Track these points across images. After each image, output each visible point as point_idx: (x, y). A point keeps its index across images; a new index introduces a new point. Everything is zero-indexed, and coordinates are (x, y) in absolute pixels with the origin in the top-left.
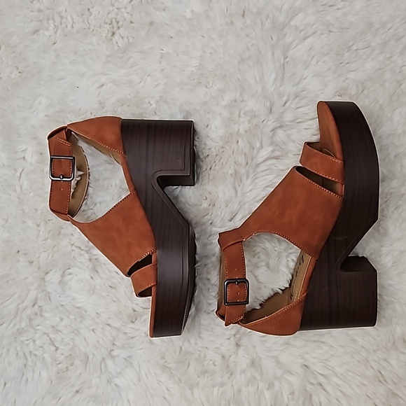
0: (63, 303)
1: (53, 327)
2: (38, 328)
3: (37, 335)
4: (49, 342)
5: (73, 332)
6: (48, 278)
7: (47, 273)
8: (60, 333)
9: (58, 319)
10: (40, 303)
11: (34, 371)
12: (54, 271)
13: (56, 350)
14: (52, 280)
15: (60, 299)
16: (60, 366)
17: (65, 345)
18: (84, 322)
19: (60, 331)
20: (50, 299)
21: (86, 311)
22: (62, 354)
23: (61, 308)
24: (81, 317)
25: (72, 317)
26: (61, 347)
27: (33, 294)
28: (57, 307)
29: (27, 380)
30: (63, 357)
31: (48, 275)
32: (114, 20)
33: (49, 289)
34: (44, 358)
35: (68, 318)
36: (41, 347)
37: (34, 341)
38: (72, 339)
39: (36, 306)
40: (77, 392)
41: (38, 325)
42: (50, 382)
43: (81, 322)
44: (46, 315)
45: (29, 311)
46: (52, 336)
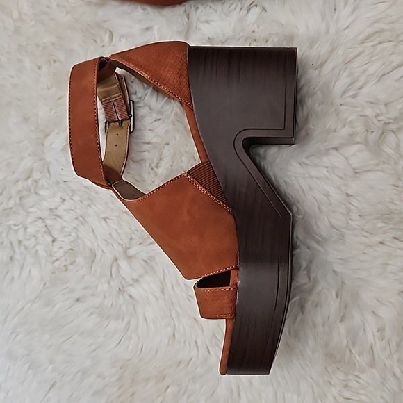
0: (66, 179)
1: (51, 210)
2: (31, 210)
3: (29, 220)
4: (44, 229)
5: (76, 219)
6: (47, 142)
8: (59, 219)
9: (58, 200)
10: (36, 175)
11: (22, 267)
12: (56, 131)
13: (53, 241)
14: (53, 146)
15: (63, 173)
16: (57, 264)
17: (65, 236)
18: (93, 207)
19: (60, 217)
20: (49, 171)
22: (61, 248)
23: (62, 185)
24: (90, 199)
25: (77, 198)
26: (60, 238)
27: (28, 162)
28: (57, 183)
29: (13, 279)
30: (61, 253)
31: (49, 138)
33: (48, 157)
34: (37, 251)
35: (72, 199)
36: (34, 236)
37: (26, 228)
38: (75, 228)
39: (30, 181)
40: (78, 300)
41: (32, 207)
42: (42, 284)
43: (89, 206)
44: (42, 192)
45: (20, 185)
46: (49, 222)
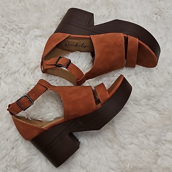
0: (27, 41)
1: (14, 41)
2: (10, 35)
3: (6, 36)
4: (6, 42)
5: (16, 51)
6: (35, 29)
7: (37, 28)
8: (12, 45)
9: (19, 42)
10: (23, 31)
12: (41, 31)
13: (3, 47)
14: (35, 32)
15: (28, 39)
17: (8, 50)
18: (23, 54)
19: (13, 45)
20: (26, 35)
21: (28, 53)
22: (3, 51)
23: (24, 41)
24: (25, 52)
25: (23, 48)
26: (5, 49)
27: (25, 26)
28: (24, 39)
31: (37, 29)
32: (162, 12)
33: (30, 32)
35: (21, 46)
36: (1, 40)
37: (2, 36)
38: (12, 52)
39: (19, 30)
41: (11, 34)
43: (22, 53)
44: (18, 36)
45: (16, 27)
46: (9, 42)
